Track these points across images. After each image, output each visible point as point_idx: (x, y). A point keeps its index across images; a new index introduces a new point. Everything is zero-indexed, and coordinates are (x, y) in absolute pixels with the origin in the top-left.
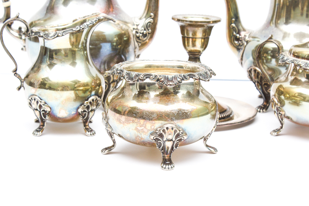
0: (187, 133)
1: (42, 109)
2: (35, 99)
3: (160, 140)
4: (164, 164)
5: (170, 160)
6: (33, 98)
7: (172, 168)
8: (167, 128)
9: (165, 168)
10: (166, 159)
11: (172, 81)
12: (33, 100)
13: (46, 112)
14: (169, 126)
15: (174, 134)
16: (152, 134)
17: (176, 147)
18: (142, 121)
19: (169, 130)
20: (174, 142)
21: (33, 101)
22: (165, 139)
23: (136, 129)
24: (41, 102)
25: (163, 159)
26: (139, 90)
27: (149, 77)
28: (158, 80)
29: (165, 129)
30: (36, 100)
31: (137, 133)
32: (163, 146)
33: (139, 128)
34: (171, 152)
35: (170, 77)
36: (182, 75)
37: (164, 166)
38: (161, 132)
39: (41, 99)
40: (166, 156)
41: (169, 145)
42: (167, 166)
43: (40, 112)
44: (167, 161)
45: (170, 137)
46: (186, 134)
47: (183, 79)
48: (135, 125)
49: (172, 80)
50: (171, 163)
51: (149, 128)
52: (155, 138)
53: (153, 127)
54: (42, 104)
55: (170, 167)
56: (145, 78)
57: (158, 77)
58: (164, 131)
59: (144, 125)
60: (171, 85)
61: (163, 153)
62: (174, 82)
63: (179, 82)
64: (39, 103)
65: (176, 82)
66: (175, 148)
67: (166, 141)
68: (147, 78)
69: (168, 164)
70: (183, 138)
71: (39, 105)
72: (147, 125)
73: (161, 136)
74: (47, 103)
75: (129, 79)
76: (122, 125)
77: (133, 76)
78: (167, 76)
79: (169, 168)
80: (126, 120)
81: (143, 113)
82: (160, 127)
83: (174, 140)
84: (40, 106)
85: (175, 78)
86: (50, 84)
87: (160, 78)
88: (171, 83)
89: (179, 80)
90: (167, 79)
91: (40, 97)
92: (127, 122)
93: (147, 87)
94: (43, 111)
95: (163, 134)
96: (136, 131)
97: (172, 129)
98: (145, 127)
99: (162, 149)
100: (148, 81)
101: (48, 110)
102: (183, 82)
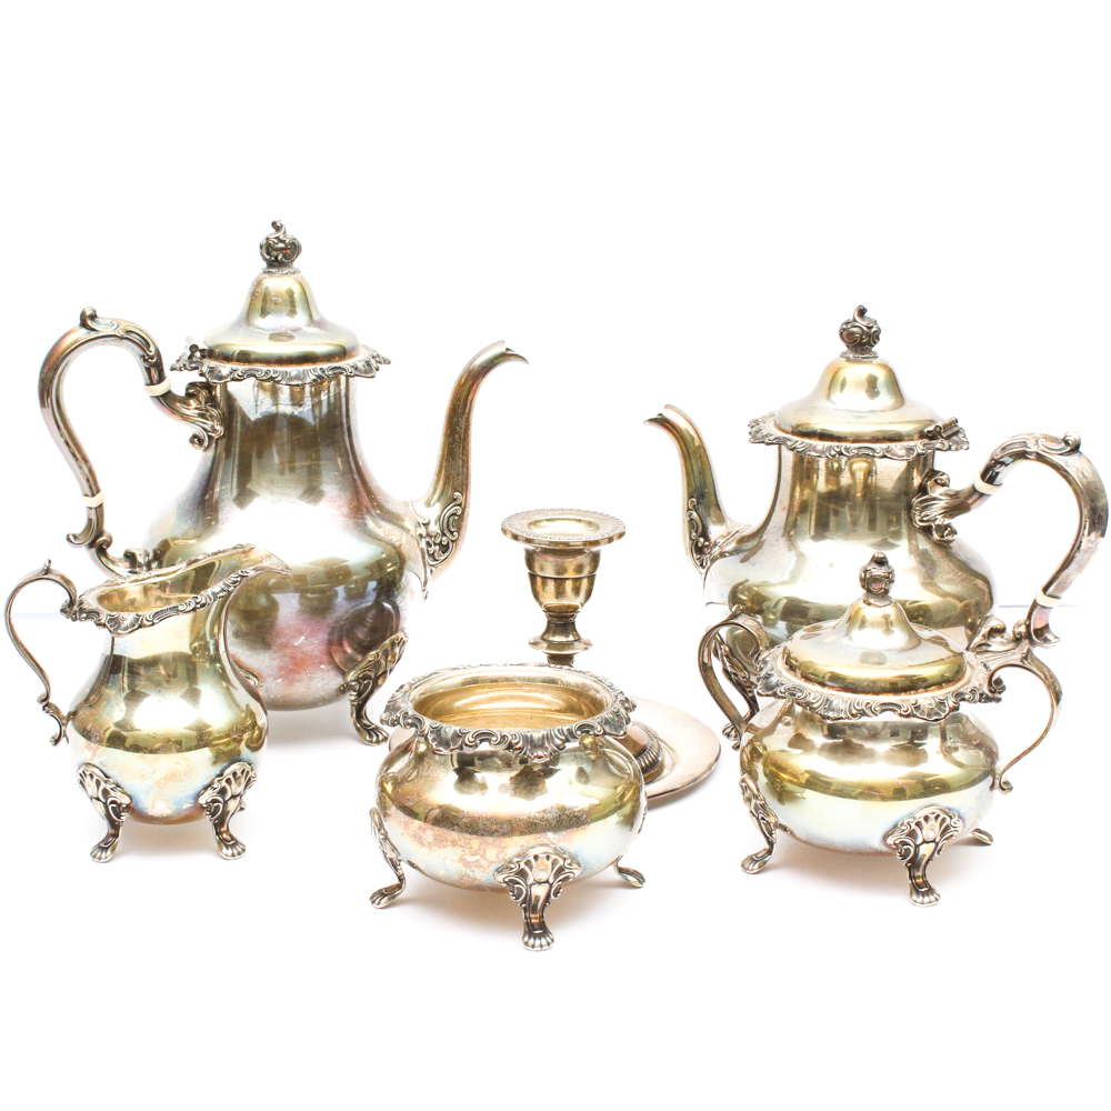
0: (581, 862)
1: (110, 800)
2: (92, 776)
3: (519, 883)
4: (530, 938)
5: (542, 926)
6: (87, 773)
7: (548, 944)
8: (536, 857)
9: (533, 946)
10: (532, 925)
11: (542, 746)
12: (89, 777)
13: (120, 805)
14: (539, 851)
15: (553, 869)
16: (499, 871)
17: (556, 894)
18: (475, 842)
19: (539, 860)
20: (551, 885)
21: (88, 779)
22: (530, 881)
23: (462, 860)
24: (106, 782)
25: (527, 923)
26: (456, 766)
27: (489, 740)
28: (510, 746)
29: (532, 859)
30: (95, 777)
31: (463, 869)
32: (526, 895)
33: (469, 859)
34: (544, 906)
35: (537, 735)
36: (565, 729)
37: (531, 942)
38: (522, 866)
39: (106, 776)
40: (532, 916)
41: (540, 892)
42: (538, 942)
43: (105, 804)
44: (536, 929)
45: (543, 876)
46: (579, 865)
47: (568, 740)
48: (458, 851)
49: (543, 744)
50: (545, 932)
51: (493, 858)
52: (506, 880)
53: (501, 856)
54: (109, 787)
55: (544, 941)
56: (478, 742)
57: (510, 738)
58: (528, 863)
59: (481, 852)
60: (540, 757)
61: (525, 909)
62: (546, 749)
63: (558, 747)
64: (103, 785)
65: (550, 747)
66: (552, 897)
67: (532, 884)
68: (482, 741)
69: (540, 936)
70: (572, 875)
71: (101, 789)
72: (488, 851)
73: (522, 874)
74: (121, 785)
75: (440, 744)
76: (426, 850)
77: (450, 736)
78: (529, 735)
79: (541, 946)
80: (435, 839)
81: (477, 824)
82: (518, 856)
83: (551, 881)
84: (105, 792)
85: (549, 738)
86: (135, 738)
87: (514, 741)
88: (540, 753)
89: (558, 742)
90: (529, 741)
91: (104, 769)
92: (439, 842)
93: (477, 762)
94: (112, 802)
95: (527, 869)
96: (460, 865)
97: (548, 858)
98: (483, 856)
99: (524, 901)
100: (484, 747)
101: (125, 800)
102: (569, 746)
